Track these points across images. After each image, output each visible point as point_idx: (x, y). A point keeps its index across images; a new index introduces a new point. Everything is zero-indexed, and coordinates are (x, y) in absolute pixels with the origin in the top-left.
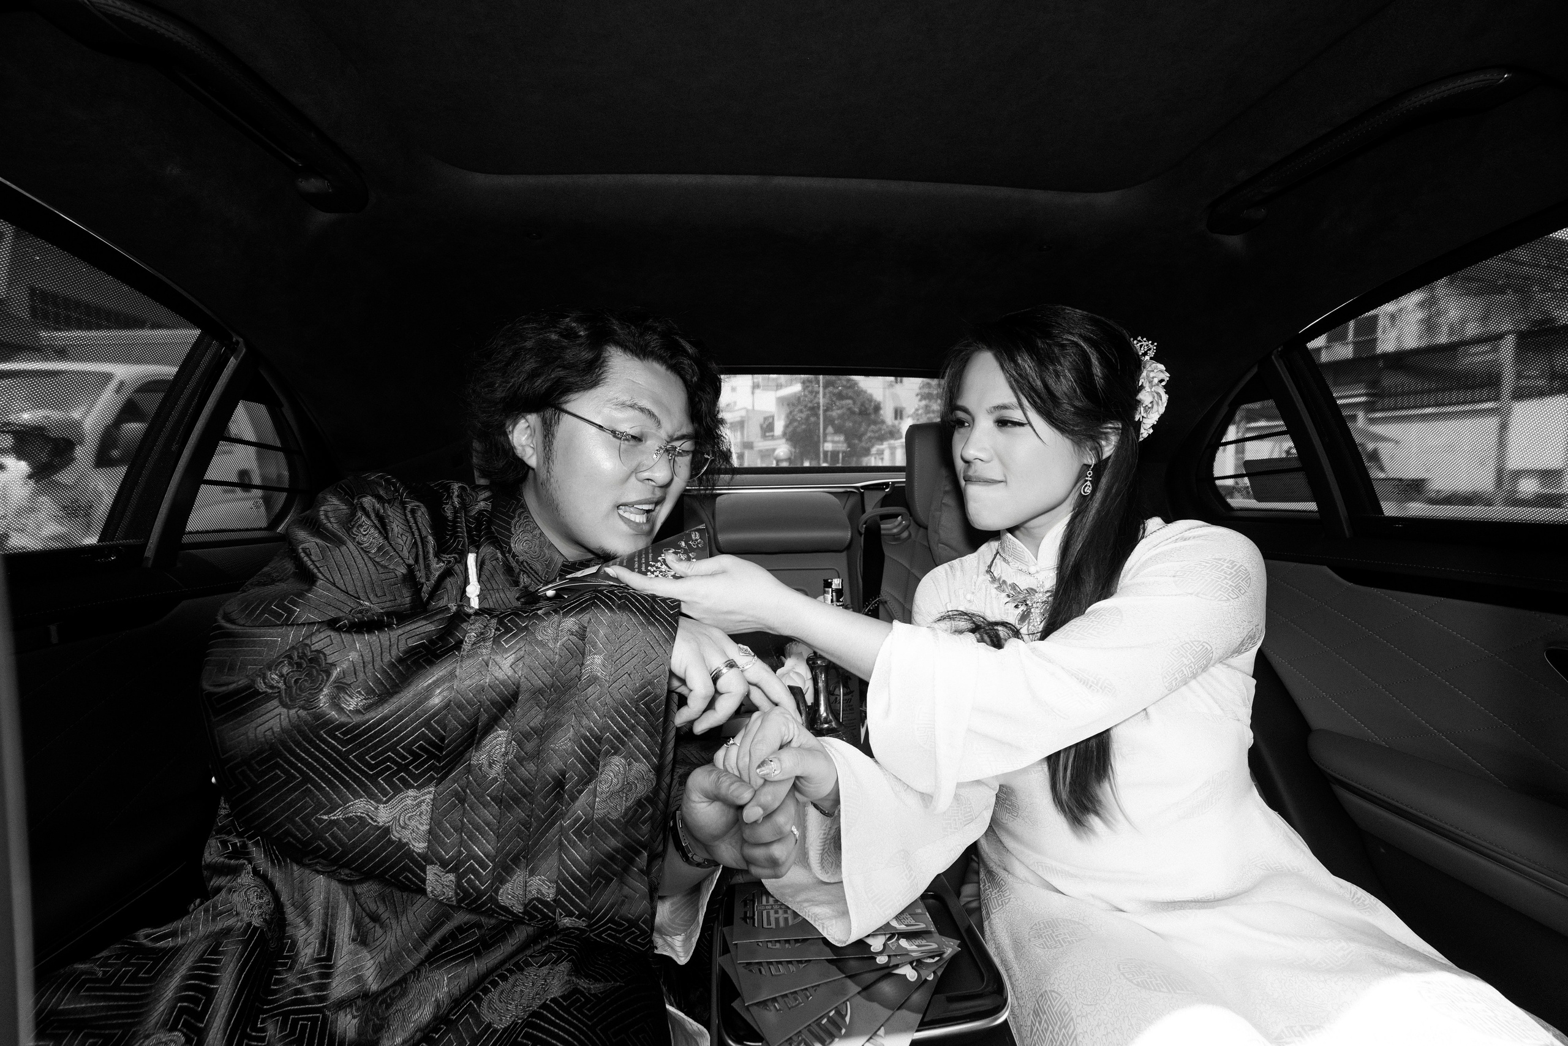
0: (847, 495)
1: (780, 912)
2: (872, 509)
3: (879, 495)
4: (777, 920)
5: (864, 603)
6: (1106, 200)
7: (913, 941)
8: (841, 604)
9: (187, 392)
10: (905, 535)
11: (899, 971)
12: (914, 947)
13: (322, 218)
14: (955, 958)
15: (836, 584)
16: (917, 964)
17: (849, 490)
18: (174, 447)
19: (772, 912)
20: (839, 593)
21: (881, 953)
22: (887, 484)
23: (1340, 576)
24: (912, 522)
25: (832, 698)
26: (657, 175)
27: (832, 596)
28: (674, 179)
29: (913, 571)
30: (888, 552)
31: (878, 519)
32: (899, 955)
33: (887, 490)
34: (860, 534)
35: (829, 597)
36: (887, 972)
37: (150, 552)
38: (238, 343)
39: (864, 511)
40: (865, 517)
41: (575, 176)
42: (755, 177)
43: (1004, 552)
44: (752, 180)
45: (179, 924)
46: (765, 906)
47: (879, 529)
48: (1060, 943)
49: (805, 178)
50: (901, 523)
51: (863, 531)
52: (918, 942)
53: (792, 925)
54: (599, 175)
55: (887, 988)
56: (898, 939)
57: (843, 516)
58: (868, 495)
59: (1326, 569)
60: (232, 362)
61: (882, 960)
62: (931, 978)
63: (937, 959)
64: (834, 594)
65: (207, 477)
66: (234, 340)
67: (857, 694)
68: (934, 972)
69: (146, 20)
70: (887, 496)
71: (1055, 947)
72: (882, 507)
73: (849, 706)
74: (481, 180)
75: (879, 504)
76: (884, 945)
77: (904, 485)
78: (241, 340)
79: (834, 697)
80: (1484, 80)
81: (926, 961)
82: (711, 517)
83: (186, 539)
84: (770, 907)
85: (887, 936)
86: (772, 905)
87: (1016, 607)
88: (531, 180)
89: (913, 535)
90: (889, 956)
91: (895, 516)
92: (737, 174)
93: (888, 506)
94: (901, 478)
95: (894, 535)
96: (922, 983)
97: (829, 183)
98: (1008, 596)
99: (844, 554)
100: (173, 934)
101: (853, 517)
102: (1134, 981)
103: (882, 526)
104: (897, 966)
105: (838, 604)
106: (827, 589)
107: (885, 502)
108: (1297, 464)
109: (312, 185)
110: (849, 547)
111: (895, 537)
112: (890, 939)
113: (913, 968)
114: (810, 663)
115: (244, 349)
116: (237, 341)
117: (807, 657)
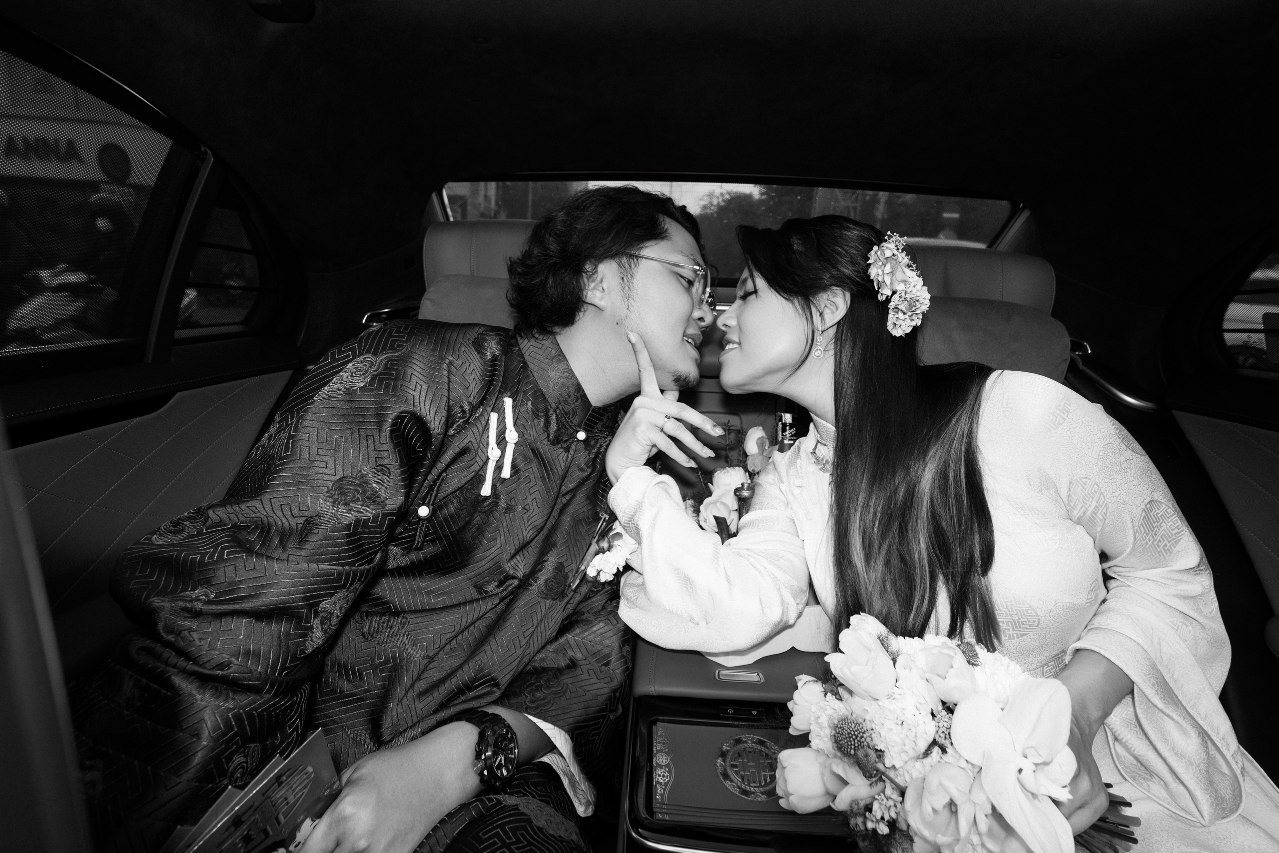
38: (207, 152)
65: (192, 280)
66: (203, 149)
78: (210, 152)
83: (177, 335)
114: (738, 494)
115: (212, 159)
116: (205, 150)
117: (734, 488)
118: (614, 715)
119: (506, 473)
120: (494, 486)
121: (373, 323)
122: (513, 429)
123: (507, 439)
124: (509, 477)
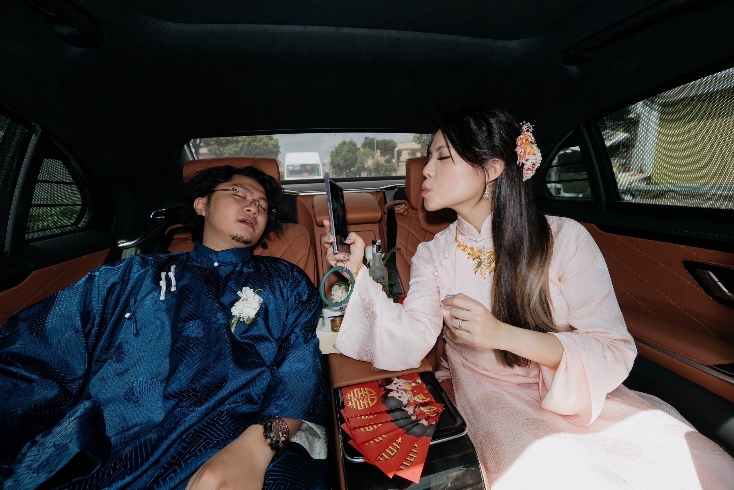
0: (377, 193)
1: (365, 400)
2: (390, 202)
3: (393, 193)
4: (364, 404)
6: (514, 44)
7: (426, 407)
8: (380, 252)
9: (10, 155)
10: (406, 213)
11: (420, 422)
12: (427, 410)
13: (75, 50)
14: (443, 413)
15: (378, 243)
16: (428, 418)
17: (378, 190)
18: (9, 189)
19: (361, 401)
20: (379, 247)
21: (413, 415)
22: (395, 187)
23: (600, 229)
24: (409, 207)
26: (276, 25)
28: (287, 28)
29: (411, 231)
30: (399, 222)
31: (393, 206)
32: (421, 415)
33: (396, 190)
34: (385, 213)
35: (375, 249)
36: (416, 423)
37: (7, 248)
38: (35, 126)
39: (386, 202)
40: (386, 205)
41: (228, 25)
42: (332, 27)
43: (462, 229)
44: (330, 29)
46: (357, 398)
47: (394, 210)
48: (493, 408)
49: (360, 29)
50: (404, 208)
51: (386, 212)
52: (428, 407)
53: (371, 406)
54: (243, 25)
55: (416, 430)
56: (419, 407)
57: (376, 205)
58: (387, 192)
59: (594, 226)
60: (34, 138)
61: (414, 418)
62: (434, 423)
63: (435, 414)
64: (377, 247)
65: (33, 203)
66: (32, 124)
68: (435, 421)
70: (396, 193)
71: (491, 411)
72: (394, 200)
74: (172, 26)
75: (393, 199)
76: (414, 410)
77: (404, 187)
78: (38, 126)
81: (431, 416)
82: (311, 208)
83: (28, 237)
84: (360, 398)
85: (414, 406)
86: (360, 397)
87: (474, 259)
88: (203, 27)
89: (410, 213)
90: (417, 416)
91: (402, 204)
92: (322, 25)
93: (397, 200)
94: (402, 183)
95: (400, 213)
96: (430, 426)
98: (469, 254)
99: (377, 224)
101: (381, 205)
102: (532, 434)
103: (395, 209)
104: (420, 420)
105: (379, 252)
106: (374, 245)
107: (396, 197)
108: (586, 177)
109: (64, 30)
110: (380, 221)
111: (401, 214)
112: (415, 407)
113: (426, 420)
115: (40, 130)
116: (34, 125)
118: (321, 396)
121: (157, 217)
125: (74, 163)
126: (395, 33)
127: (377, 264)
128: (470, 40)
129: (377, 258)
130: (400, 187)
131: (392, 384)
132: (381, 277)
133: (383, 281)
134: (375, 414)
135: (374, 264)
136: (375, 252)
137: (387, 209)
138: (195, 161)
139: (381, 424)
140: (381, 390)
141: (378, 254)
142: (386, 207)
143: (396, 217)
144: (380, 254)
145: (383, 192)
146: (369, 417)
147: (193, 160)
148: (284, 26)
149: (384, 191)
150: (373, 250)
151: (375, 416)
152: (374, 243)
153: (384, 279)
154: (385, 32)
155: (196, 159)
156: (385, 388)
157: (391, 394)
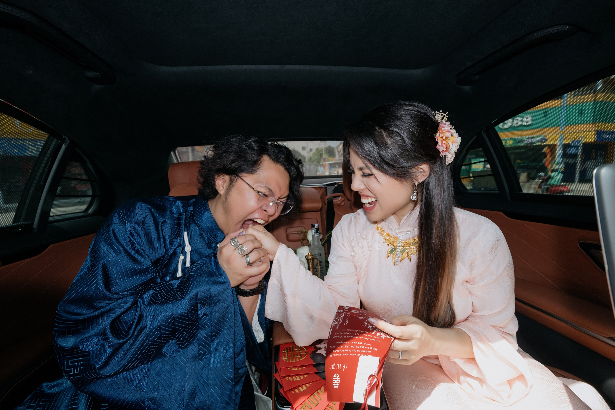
0: (320, 188)
2: (330, 194)
3: (333, 188)
5: (327, 232)
8: (318, 233)
9: (45, 159)
10: (343, 204)
13: (97, 87)
15: (316, 226)
17: (321, 186)
18: (42, 183)
20: (317, 229)
22: (336, 183)
23: (506, 215)
24: (345, 198)
25: (315, 270)
27: (315, 231)
28: (245, 67)
30: (336, 210)
31: (332, 198)
33: (336, 186)
34: (325, 204)
35: (314, 231)
37: (35, 226)
38: (65, 139)
39: (327, 195)
40: (327, 197)
45: (60, 381)
47: (333, 202)
50: (341, 199)
51: (326, 203)
57: (319, 197)
58: (328, 188)
59: (501, 213)
60: (64, 147)
64: (316, 230)
65: (57, 193)
66: (64, 137)
67: (324, 268)
69: (10, 11)
70: (336, 188)
72: (334, 193)
73: (322, 272)
74: (164, 69)
75: (333, 192)
77: (342, 183)
78: (66, 138)
79: (316, 270)
80: (559, 29)
83: (50, 219)
87: (389, 244)
88: (185, 68)
89: (346, 204)
91: (339, 196)
93: (336, 193)
94: (340, 181)
95: (338, 204)
97: (308, 67)
99: (319, 212)
100: (57, 385)
101: (322, 198)
103: (334, 201)
105: (317, 233)
106: (313, 228)
107: (335, 191)
108: (491, 173)
109: (91, 74)
110: (321, 210)
111: (339, 205)
114: (307, 257)
115: (68, 141)
117: (305, 256)
119: (188, 264)
120: (183, 271)
122: (189, 245)
123: (186, 251)
124: (189, 266)
125: (89, 165)
126: (324, 68)
127: (316, 243)
128: (383, 70)
129: (316, 239)
130: (339, 183)
131: (321, 344)
132: (318, 254)
133: (320, 257)
134: (303, 366)
135: (313, 244)
136: (314, 233)
137: (327, 201)
138: (178, 163)
139: (307, 375)
140: (312, 348)
141: (316, 235)
142: (326, 199)
143: (334, 207)
144: (318, 235)
145: (325, 188)
146: (298, 369)
147: (177, 162)
148: (242, 65)
149: (326, 186)
150: (312, 232)
151: (304, 368)
152: (313, 226)
153: (321, 256)
154: (317, 68)
155: (180, 161)
156: (315, 346)
157: (319, 352)
